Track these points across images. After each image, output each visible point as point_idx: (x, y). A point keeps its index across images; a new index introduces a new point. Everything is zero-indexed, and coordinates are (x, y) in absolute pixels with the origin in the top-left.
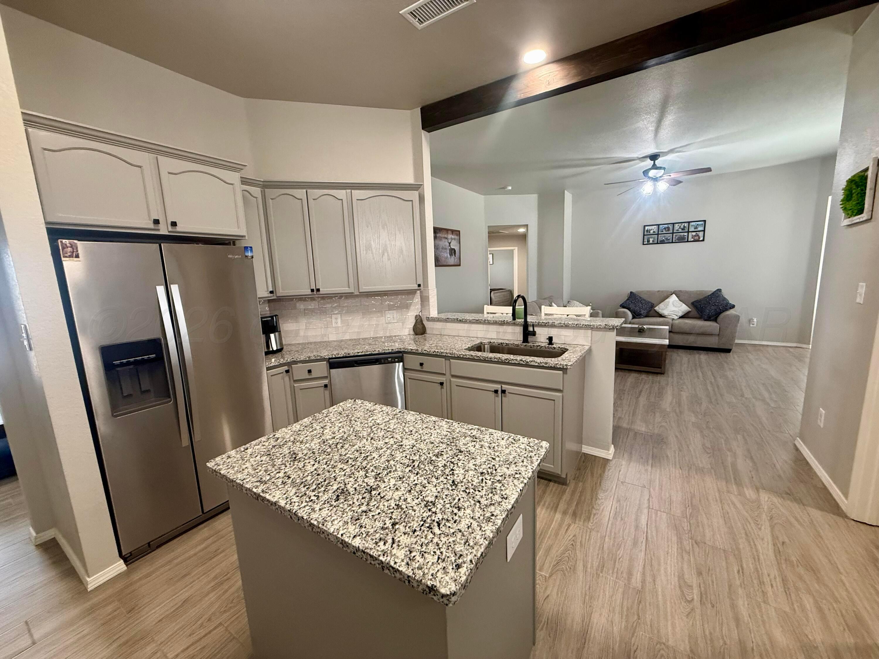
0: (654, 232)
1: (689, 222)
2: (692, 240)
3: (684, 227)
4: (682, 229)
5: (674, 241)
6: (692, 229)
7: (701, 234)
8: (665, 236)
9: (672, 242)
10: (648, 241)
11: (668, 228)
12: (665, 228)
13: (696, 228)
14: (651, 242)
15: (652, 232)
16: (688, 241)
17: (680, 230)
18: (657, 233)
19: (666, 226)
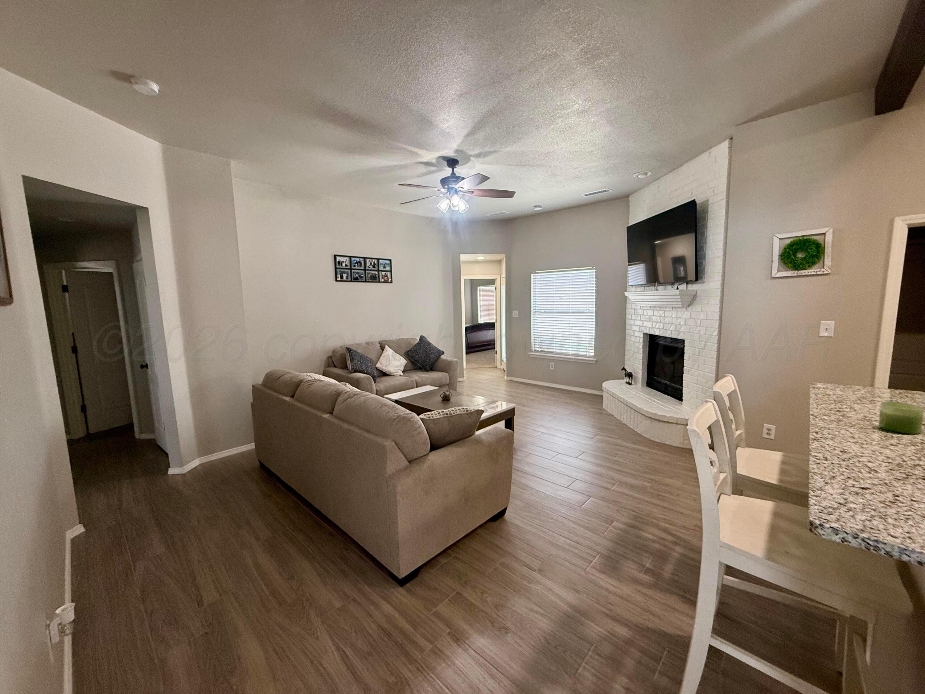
0: (346, 265)
1: (378, 259)
2: (383, 280)
3: (375, 264)
4: (374, 267)
5: (367, 280)
6: (381, 268)
7: (389, 274)
8: (358, 273)
9: (366, 281)
10: (342, 277)
11: (360, 262)
12: (357, 263)
13: (384, 267)
14: (345, 278)
15: (344, 265)
16: (379, 282)
17: (372, 268)
18: (349, 267)
19: (358, 259)
